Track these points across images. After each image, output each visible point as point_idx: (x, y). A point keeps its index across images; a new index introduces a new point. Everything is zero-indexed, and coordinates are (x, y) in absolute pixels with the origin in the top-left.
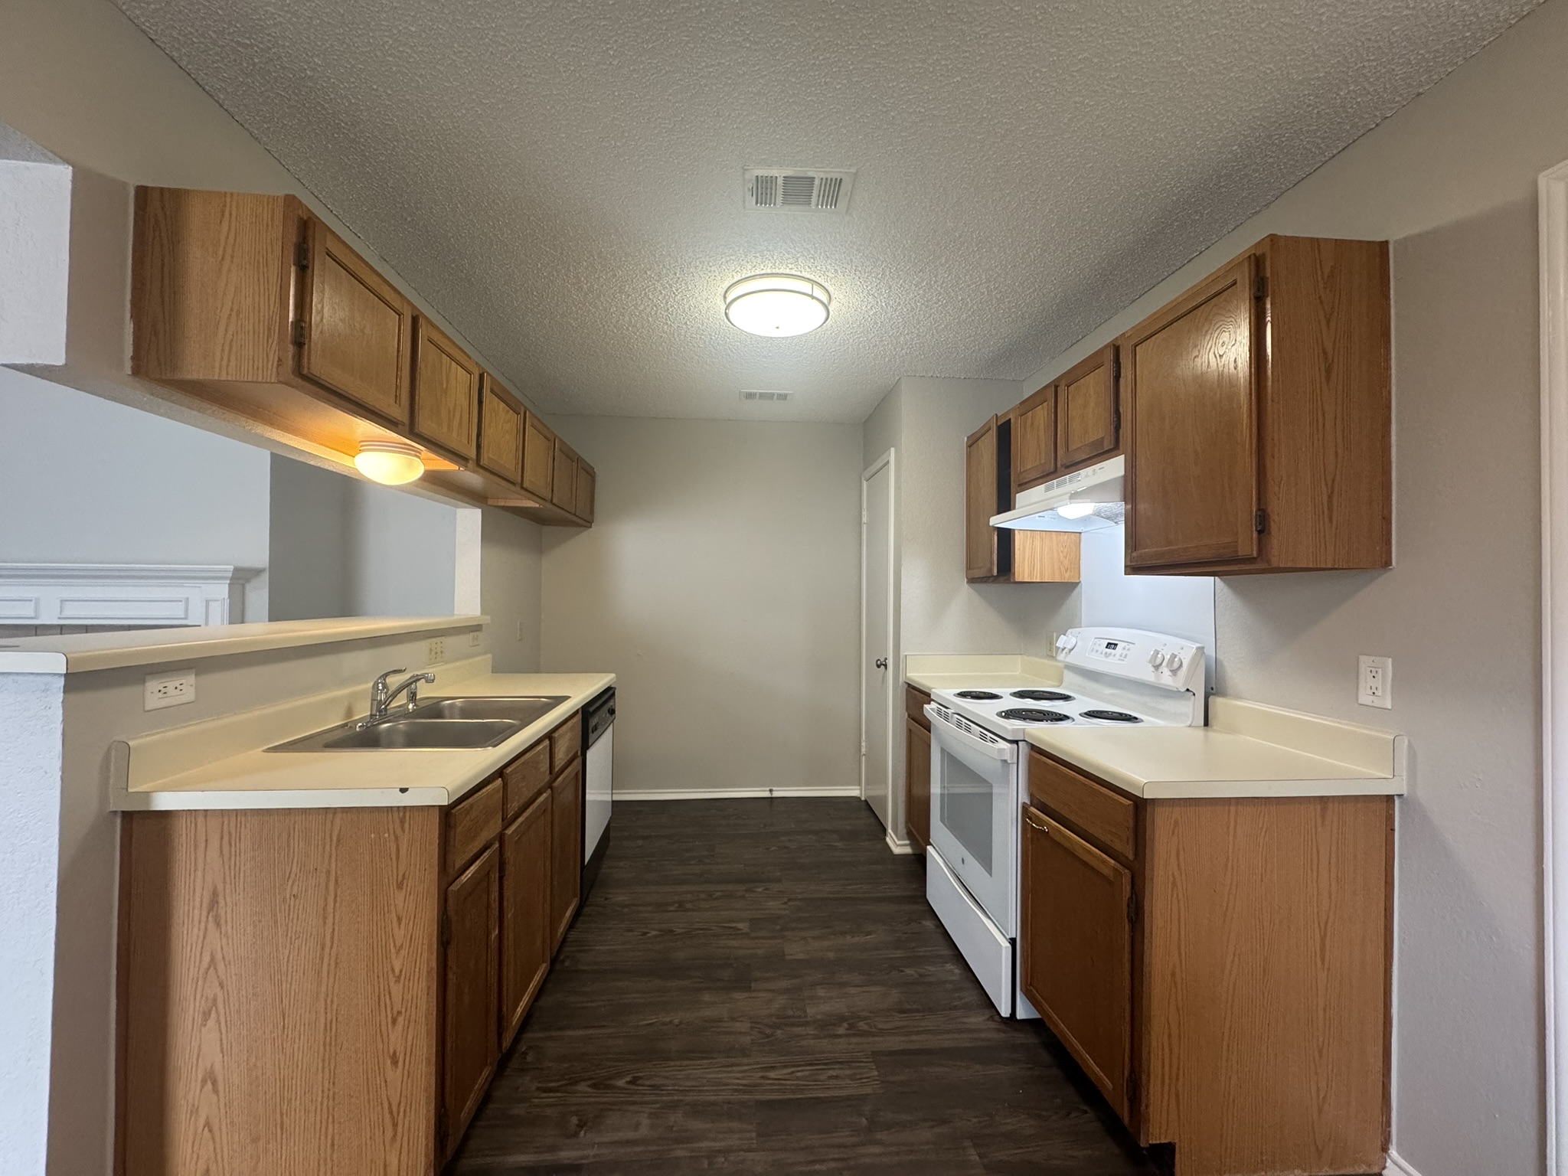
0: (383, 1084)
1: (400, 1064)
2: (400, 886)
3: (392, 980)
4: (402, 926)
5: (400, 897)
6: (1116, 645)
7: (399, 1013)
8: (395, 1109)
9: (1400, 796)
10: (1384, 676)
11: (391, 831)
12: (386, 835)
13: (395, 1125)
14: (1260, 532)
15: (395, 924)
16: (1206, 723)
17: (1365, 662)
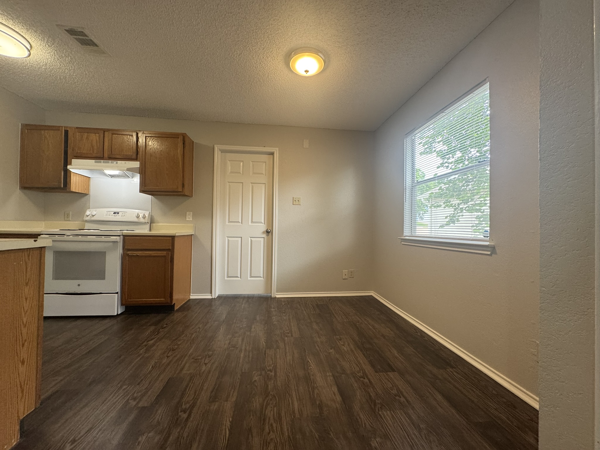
0: (17, 376)
1: (26, 363)
2: (27, 284)
3: (22, 326)
4: (28, 302)
5: (26, 290)
6: (119, 213)
7: (25, 340)
8: (22, 384)
9: (193, 235)
10: (191, 216)
11: (24, 260)
12: (21, 263)
13: (22, 392)
14: (183, 187)
15: (24, 301)
16: (150, 230)
17: (188, 213)
